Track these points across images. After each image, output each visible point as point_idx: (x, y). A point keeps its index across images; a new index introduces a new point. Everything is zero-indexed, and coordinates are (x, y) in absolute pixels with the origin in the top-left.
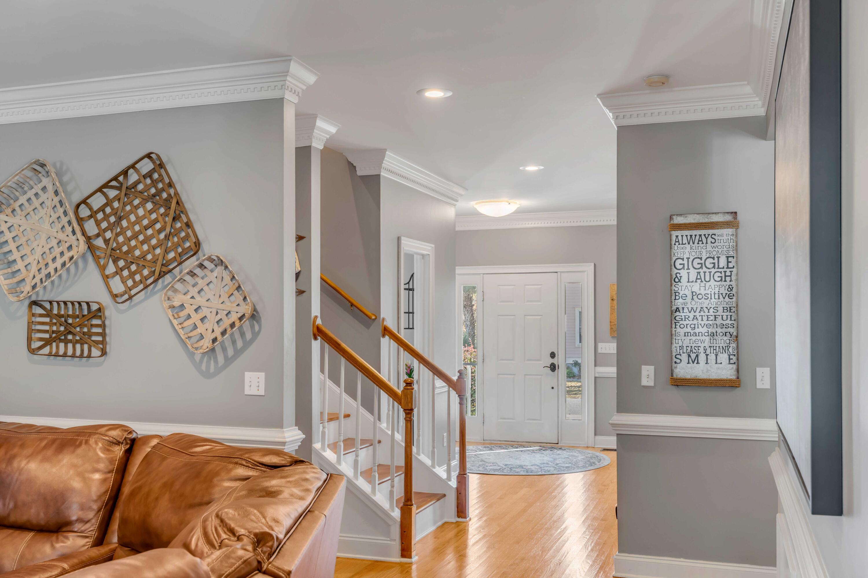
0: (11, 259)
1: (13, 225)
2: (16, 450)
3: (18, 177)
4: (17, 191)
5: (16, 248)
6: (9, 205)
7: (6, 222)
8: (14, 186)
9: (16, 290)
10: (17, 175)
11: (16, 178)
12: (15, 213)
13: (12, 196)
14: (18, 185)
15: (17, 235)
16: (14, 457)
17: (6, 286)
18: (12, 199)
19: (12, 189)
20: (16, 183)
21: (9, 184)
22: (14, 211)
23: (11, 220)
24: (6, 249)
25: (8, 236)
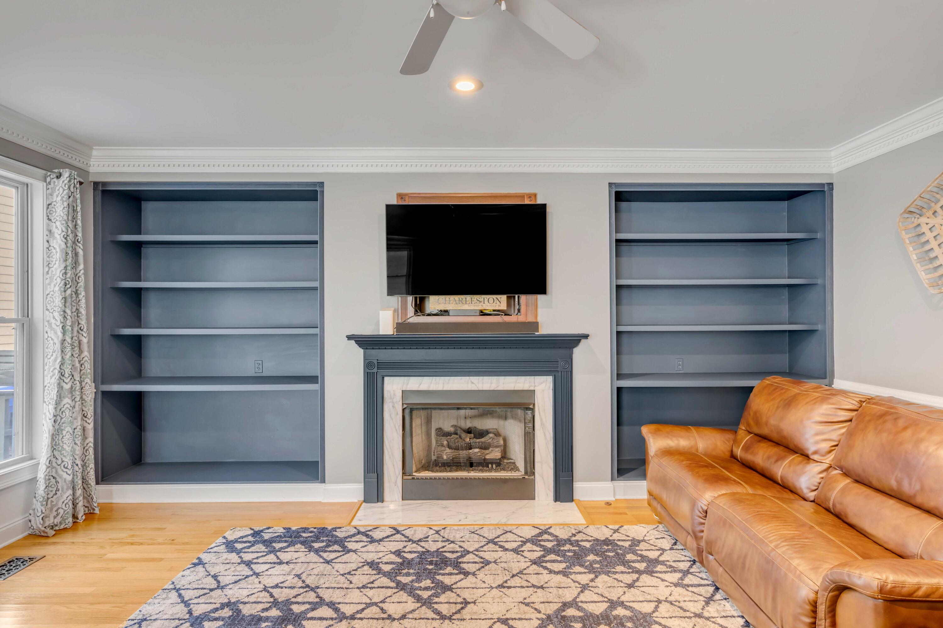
0: (932, 255)
1: (934, 226)
2: (923, 434)
3: (938, 180)
4: (938, 194)
5: (938, 246)
6: (930, 208)
7: (927, 224)
8: (935, 190)
9: (938, 284)
10: (937, 179)
11: (936, 182)
12: (936, 214)
13: (933, 199)
14: (939, 188)
15: (939, 234)
16: (920, 441)
17: (926, 281)
18: (933, 202)
19: (932, 193)
20: (936, 187)
21: (929, 189)
22: (935, 212)
23: (932, 221)
24: (927, 247)
25: (929, 236)
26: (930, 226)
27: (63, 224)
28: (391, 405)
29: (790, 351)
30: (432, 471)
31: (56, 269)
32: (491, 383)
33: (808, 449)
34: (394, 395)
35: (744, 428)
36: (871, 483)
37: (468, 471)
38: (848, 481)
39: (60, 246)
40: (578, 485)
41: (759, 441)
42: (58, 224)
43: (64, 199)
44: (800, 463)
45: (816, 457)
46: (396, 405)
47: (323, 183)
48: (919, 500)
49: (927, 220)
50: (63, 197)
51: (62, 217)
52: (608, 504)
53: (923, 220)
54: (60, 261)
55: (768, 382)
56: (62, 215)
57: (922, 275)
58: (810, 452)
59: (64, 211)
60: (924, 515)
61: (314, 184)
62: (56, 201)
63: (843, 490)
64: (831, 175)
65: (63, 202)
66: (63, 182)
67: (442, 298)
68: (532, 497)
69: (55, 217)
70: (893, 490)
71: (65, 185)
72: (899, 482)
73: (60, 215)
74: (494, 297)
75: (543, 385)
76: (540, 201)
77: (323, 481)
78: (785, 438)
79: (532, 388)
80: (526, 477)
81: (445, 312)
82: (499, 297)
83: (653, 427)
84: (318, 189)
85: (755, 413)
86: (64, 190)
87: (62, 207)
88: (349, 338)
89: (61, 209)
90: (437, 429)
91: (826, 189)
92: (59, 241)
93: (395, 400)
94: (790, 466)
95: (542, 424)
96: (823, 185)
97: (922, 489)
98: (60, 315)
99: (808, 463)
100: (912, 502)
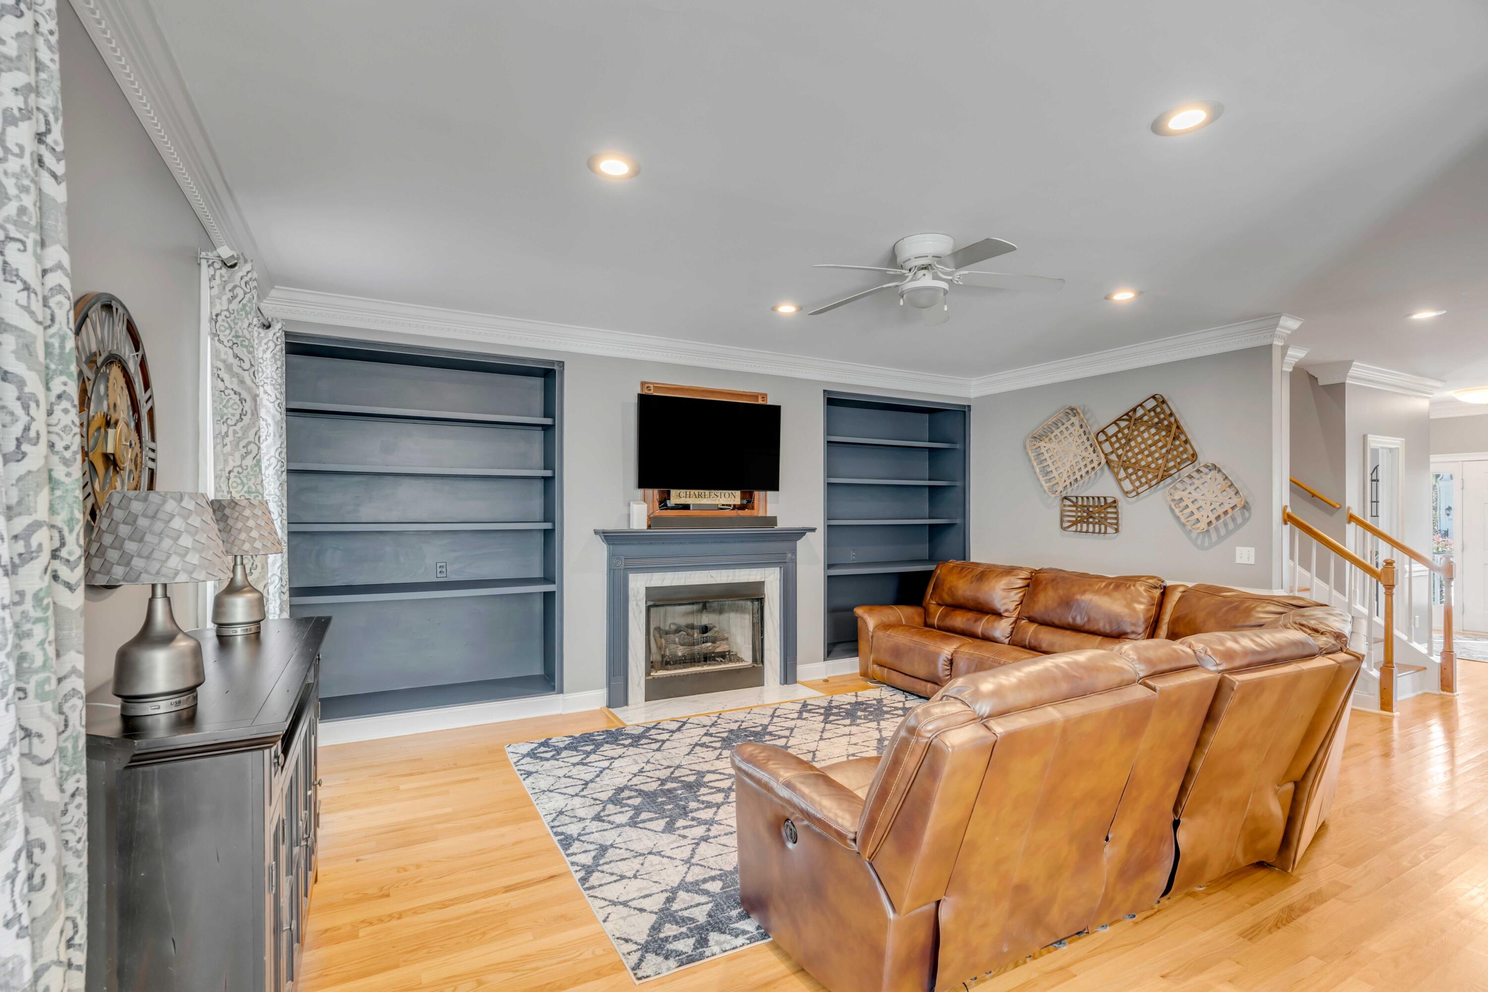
0: (1049, 470)
1: (1050, 449)
4: (1053, 427)
5: (1052, 463)
7: (1045, 447)
8: (1051, 424)
9: (1052, 491)
10: (1054, 417)
11: (1053, 419)
12: (1051, 441)
13: (1050, 430)
14: (1054, 423)
17: (1045, 488)
18: (1050, 432)
19: (1050, 426)
20: (1052, 422)
22: (1050, 439)
23: (1048, 446)
24: (1045, 464)
25: (1047, 456)
26: (1046, 449)
27: (277, 389)
28: (634, 603)
29: (930, 541)
30: (667, 669)
31: (268, 447)
32: (728, 576)
33: (1000, 609)
34: (638, 592)
35: (934, 602)
36: (1053, 623)
37: (702, 666)
38: (1036, 625)
39: (274, 417)
40: (800, 668)
41: (954, 610)
42: (269, 388)
43: (277, 357)
44: (994, 621)
45: (1006, 614)
46: (639, 603)
47: (563, 362)
48: (1087, 627)
49: (1045, 445)
50: (276, 354)
51: (276, 380)
52: (826, 681)
53: (1042, 444)
54: (275, 436)
55: (952, 564)
56: (275, 377)
57: (1043, 483)
58: (1002, 611)
59: (277, 372)
60: (1090, 636)
61: (552, 362)
62: (262, 358)
63: (1035, 631)
64: (969, 399)
65: (276, 360)
66: (274, 334)
67: (683, 492)
68: (761, 683)
69: (262, 378)
70: (1069, 625)
71: (277, 338)
72: (1074, 619)
73: (272, 377)
74: (730, 492)
75: (772, 576)
76: (770, 402)
77: (561, 691)
78: (980, 603)
79: (763, 580)
80: (756, 665)
81: (686, 507)
82: (733, 492)
83: (866, 608)
84: (556, 368)
85: (950, 589)
86: (276, 345)
87: (275, 367)
88: (596, 532)
89: (274, 369)
90: (655, 629)
91: (966, 410)
92: (272, 410)
93: (638, 598)
94: (988, 623)
95: (771, 613)
96: (964, 406)
97: (1089, 620)
98: (278, 506)
99: (1002, 619)
100: (1083, 629)
